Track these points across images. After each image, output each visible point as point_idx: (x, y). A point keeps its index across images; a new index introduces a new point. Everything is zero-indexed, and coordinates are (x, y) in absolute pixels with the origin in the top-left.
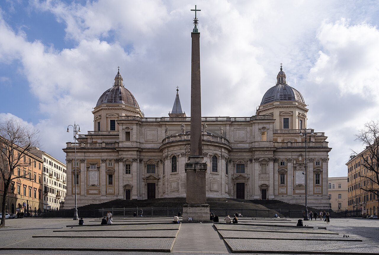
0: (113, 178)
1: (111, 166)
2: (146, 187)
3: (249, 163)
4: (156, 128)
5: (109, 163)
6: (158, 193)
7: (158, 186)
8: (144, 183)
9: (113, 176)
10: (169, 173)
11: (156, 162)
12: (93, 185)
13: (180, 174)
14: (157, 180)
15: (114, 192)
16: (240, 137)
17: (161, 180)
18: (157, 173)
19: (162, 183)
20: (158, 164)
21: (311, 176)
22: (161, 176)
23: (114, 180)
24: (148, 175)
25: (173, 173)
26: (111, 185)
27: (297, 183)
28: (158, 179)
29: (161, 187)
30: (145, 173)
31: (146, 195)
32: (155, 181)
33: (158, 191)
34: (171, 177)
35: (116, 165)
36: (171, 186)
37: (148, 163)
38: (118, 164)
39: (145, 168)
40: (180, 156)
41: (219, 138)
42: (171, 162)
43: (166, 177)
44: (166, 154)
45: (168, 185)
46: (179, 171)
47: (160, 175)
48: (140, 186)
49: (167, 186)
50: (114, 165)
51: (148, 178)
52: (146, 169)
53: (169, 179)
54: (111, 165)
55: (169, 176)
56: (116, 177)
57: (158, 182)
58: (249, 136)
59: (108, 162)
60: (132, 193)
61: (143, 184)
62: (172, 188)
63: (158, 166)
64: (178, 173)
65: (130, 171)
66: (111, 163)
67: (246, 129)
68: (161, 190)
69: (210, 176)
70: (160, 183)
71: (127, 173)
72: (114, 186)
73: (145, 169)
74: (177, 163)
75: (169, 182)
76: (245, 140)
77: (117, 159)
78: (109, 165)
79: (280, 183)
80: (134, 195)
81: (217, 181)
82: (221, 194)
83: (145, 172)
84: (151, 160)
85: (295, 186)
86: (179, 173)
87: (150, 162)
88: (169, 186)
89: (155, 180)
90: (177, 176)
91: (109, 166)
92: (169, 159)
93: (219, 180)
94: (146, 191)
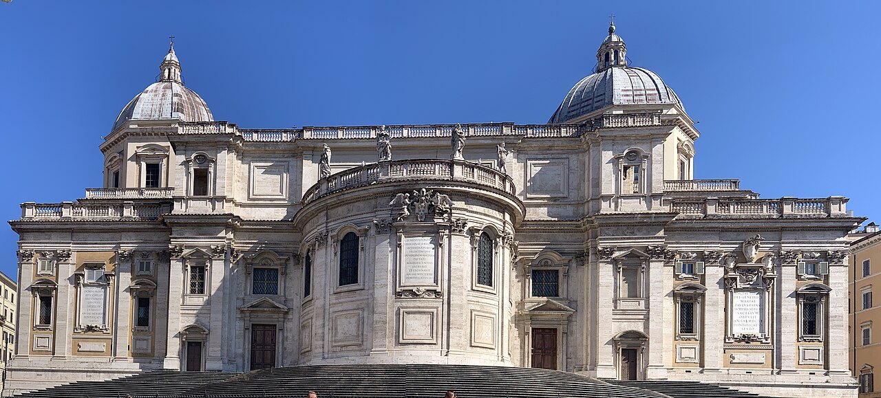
0: (151, 307)
1: (147, 273)
2: (249, 335)
3: (574, 265)
4: (283, 159)
5: (142, 264)
6: (283, 354)
7: (283, 334)
8: (242, 323)
9: (151, 301)
10: (327, 289)
11: (281, 259)
12: (90, 329)
13: (371, 291)
14: (281, 315)
15: (153, 349)
16: (546, 184)
17: (294, 316)
18: (282, 294)
19: (297, 323)
20: (285, 265)
21: (787, 309)
22: (296, 301)
23: (154, 314)
24: (255, 300)
25: (345, 288)
26: (142, 328)
27: (738, 331)
28: (287, 313)
29: (293, 337)
30: (245, 294)
31: (246, 359)
32: (275, 318)
33: (284, 349)
34: (334, 301)
35: (161, 267)
36: (336, 329)
37: (256, 264)
38: (166, 266)
39: (246, 278)
40: (373, 231)
41: (497, 177)
42: (339, 253)
43: (318, 303)
44: (322, 229)
45: (324, 326)
46: (367, 280)
47: (292, 300)
48: (230, 333)
49: (320, 331)
50: (156, 269)
51: (255, 309)
52: (249, 281)
53: (327, 307)
54: (148, 269)
55: (327, 300)
56: (159, 306)
57: (284, 322)
58: (575, 184)
59: (137, 260)
60: (205, 351)
61: (239, 325)
62: (340, 336)
63: (285, 274)
64: (361, 287)
65: (202, 285)
66: (148, 264)
67: (566, 161)
68: (291, 345)
69: (470, 298)
70: (289, 325)
71: (193, 291)
72: (154, 330)
73: (246, 281)
74: (360, 254)
75: (327, 316)
76: (561, 195)
77: (164, 251)
78: (142, 269)
79: (678, 331)
80: (214, 359)
81: (491, 316)
82: (500, 358)
83: (245, 289)
84: (266, 256)
85: (729, 339)
86: (366, 288)
87: (263, 259)
88: (326, 328)
89: (276, 316)
90: (358, 298)
91: (142, 273)
92: (329, 243)
93: (496, 312)
94: (248, 346)
